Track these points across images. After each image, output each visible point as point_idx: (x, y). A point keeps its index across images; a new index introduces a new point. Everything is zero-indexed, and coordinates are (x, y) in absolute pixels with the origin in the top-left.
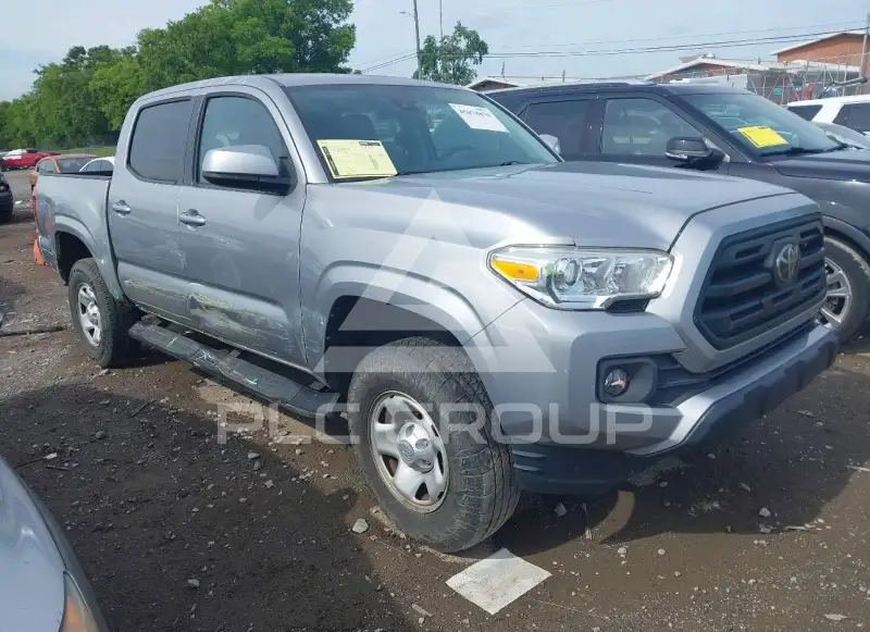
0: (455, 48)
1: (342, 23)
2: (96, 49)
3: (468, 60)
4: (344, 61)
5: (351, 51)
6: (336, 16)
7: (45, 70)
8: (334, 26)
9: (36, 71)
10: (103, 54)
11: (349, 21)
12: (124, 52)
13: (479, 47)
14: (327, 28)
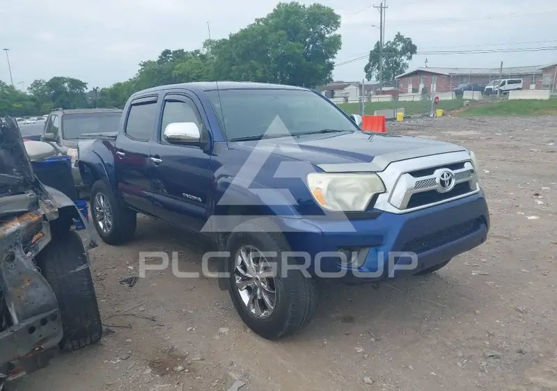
0: (395, 50)
1: (333, 34)
2: (176, 52)
3: (403, 58)
4: (333, 57)
5: (339, 52)
6: (329, 29)
7: (145, 64)
8: (327, 36)
9: (140, 64)
10: (180, 55)
11: (337, 32)
12: (192, 53)
13: (410, 49)
14: (322, 37)
